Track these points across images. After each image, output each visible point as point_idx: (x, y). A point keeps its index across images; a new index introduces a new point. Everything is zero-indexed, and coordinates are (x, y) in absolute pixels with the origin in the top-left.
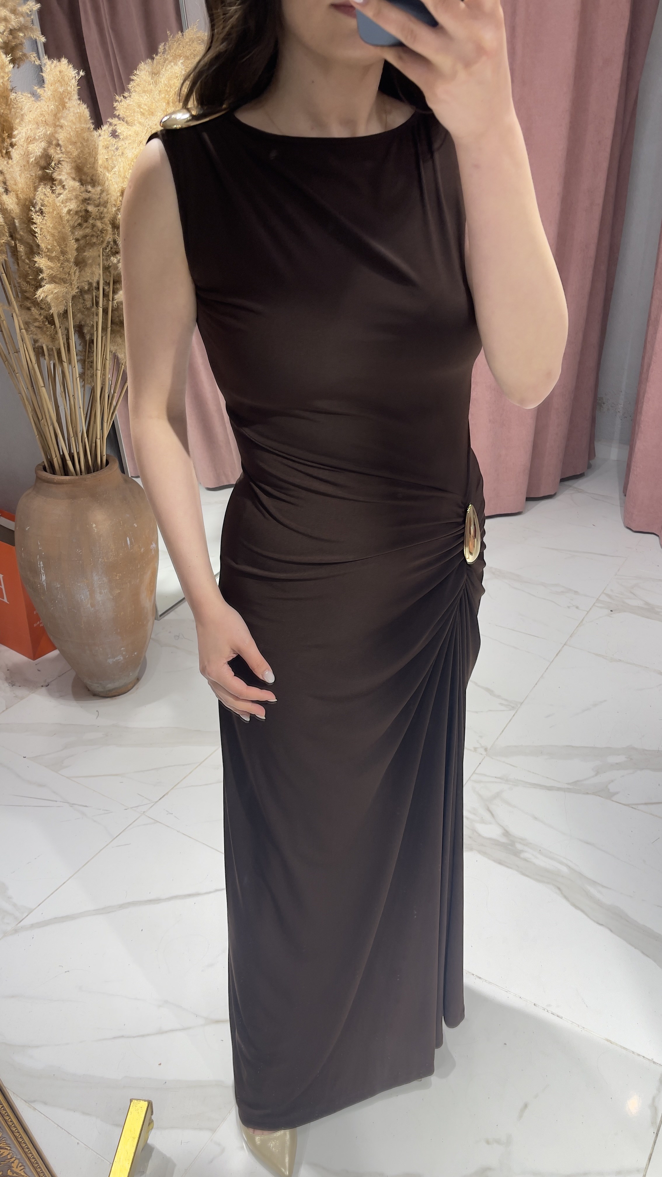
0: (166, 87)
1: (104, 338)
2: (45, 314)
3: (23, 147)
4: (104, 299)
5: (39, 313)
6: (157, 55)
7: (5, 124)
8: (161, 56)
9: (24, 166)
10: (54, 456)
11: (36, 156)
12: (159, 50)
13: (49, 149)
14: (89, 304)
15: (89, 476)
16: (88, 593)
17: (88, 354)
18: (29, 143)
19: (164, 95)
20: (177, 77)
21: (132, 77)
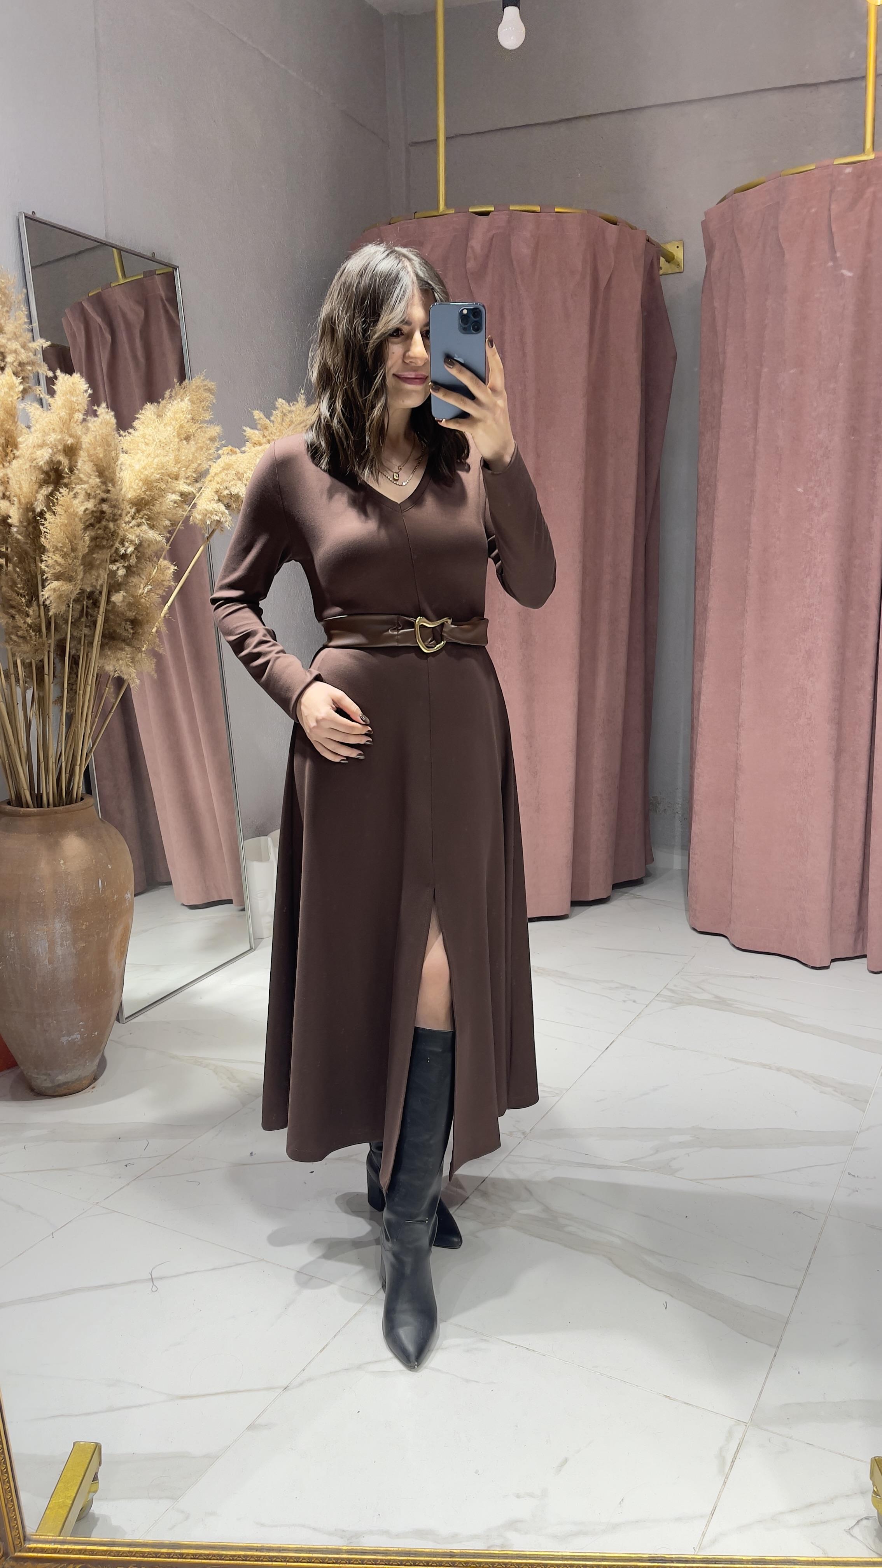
7: (10, 440)
8: (167, 401)
11: (43, 460)
12: (166, 396)
13: (56, 456)
14: (76, 614)
15: (61, 808)
16: (47, 944)
20: (183, 412)
21: (137, 416)
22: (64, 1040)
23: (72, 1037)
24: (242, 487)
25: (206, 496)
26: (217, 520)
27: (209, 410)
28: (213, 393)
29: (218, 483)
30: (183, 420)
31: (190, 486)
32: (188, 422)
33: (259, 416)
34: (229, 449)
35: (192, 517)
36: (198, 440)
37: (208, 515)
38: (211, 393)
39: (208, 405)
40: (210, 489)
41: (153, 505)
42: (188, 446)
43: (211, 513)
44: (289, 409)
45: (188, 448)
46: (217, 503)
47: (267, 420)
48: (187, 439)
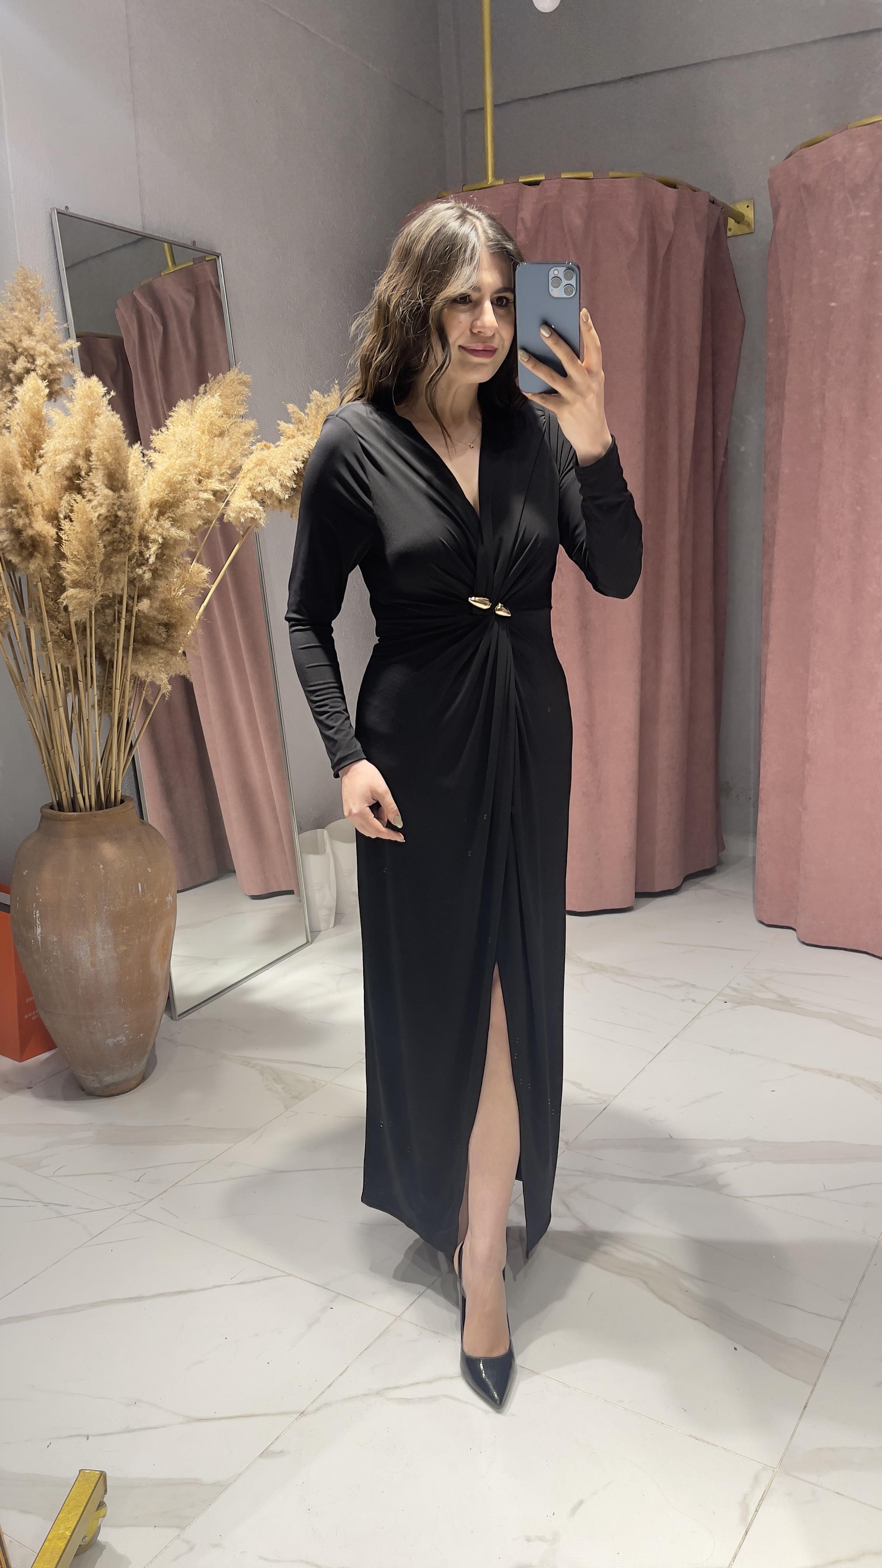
0: (201, 417)
1: (125, 659)
2: (62, 629)
3: (50, 458)
4: (128, 614)
5: (55, 627)
6: (197, 395)
8: (201, 397)
9: (50, 476)
10: (62, 789)
11: (63, 465)
12: (200, 391)
13: (76, 460)
14: (110, 619)
15: (100, 812)
16: (89, 948)
17: (107, 679)
18: (57, 455)
19: (199, 424)
20: (213, 408)
21: (171, 414)
22: (110, 1041)
23: (117, 1039)
24: (275, 483)
25: (239, 493)
26: (252, 518)
27: (245, 404)
28: (249, 386)
29: (251, 480)
30: (213, 417)
31: (225, 483)
32: (219, 417)
33: (293, 409)
34: (264, 444)
35: (225, 516)
36: (232, 435)
37: (241, 515)
38: (246, 386)
39: (243, 399)
40: (243, 486)
41: (178, 507)
42: (222, 443)
43: (245, 510)
44: (324, 400)
45: (222, 444)
46: (250, 500)
47: (302, 413)
48: (221, 434)
